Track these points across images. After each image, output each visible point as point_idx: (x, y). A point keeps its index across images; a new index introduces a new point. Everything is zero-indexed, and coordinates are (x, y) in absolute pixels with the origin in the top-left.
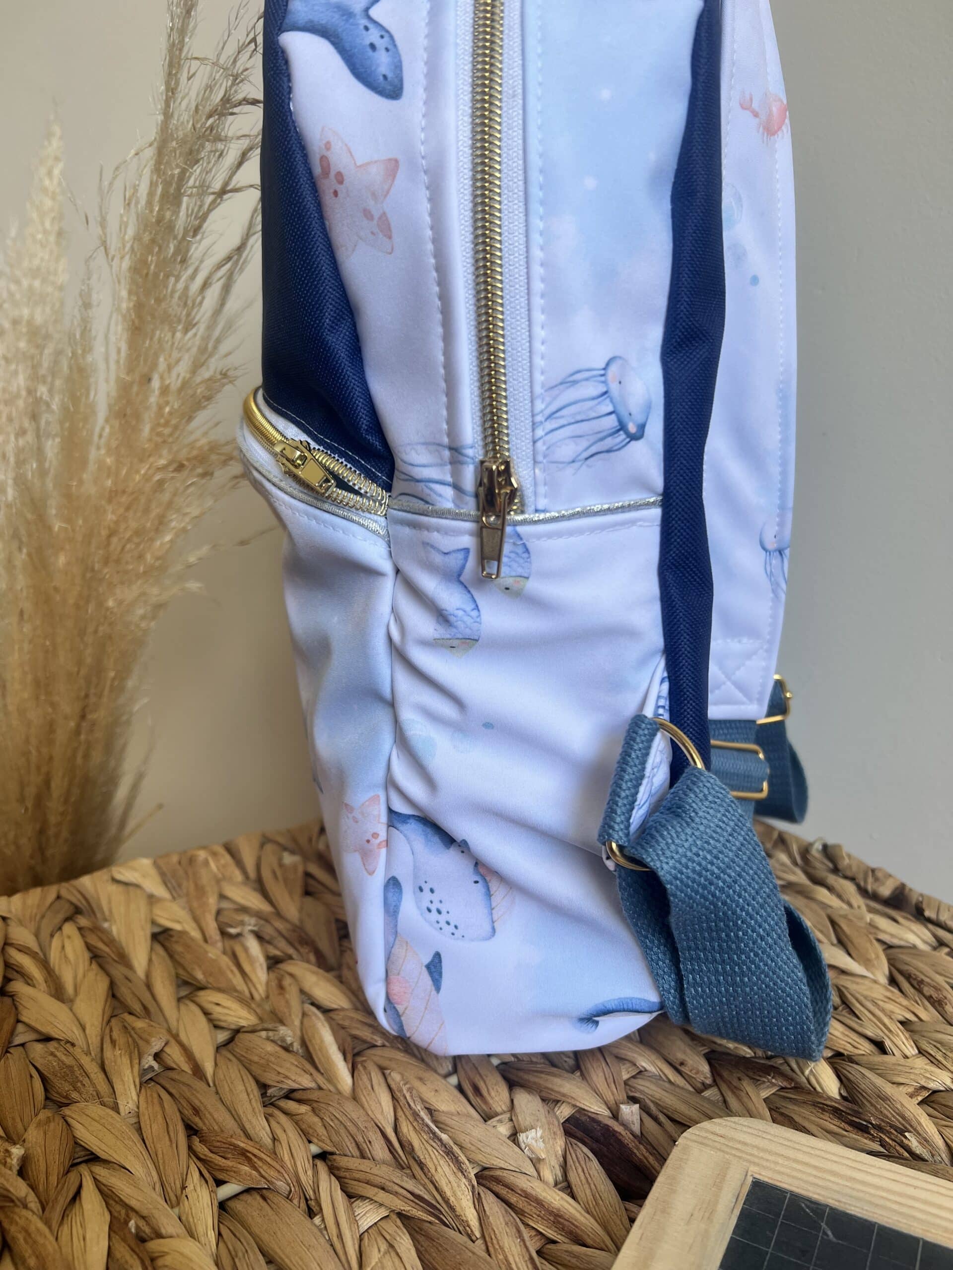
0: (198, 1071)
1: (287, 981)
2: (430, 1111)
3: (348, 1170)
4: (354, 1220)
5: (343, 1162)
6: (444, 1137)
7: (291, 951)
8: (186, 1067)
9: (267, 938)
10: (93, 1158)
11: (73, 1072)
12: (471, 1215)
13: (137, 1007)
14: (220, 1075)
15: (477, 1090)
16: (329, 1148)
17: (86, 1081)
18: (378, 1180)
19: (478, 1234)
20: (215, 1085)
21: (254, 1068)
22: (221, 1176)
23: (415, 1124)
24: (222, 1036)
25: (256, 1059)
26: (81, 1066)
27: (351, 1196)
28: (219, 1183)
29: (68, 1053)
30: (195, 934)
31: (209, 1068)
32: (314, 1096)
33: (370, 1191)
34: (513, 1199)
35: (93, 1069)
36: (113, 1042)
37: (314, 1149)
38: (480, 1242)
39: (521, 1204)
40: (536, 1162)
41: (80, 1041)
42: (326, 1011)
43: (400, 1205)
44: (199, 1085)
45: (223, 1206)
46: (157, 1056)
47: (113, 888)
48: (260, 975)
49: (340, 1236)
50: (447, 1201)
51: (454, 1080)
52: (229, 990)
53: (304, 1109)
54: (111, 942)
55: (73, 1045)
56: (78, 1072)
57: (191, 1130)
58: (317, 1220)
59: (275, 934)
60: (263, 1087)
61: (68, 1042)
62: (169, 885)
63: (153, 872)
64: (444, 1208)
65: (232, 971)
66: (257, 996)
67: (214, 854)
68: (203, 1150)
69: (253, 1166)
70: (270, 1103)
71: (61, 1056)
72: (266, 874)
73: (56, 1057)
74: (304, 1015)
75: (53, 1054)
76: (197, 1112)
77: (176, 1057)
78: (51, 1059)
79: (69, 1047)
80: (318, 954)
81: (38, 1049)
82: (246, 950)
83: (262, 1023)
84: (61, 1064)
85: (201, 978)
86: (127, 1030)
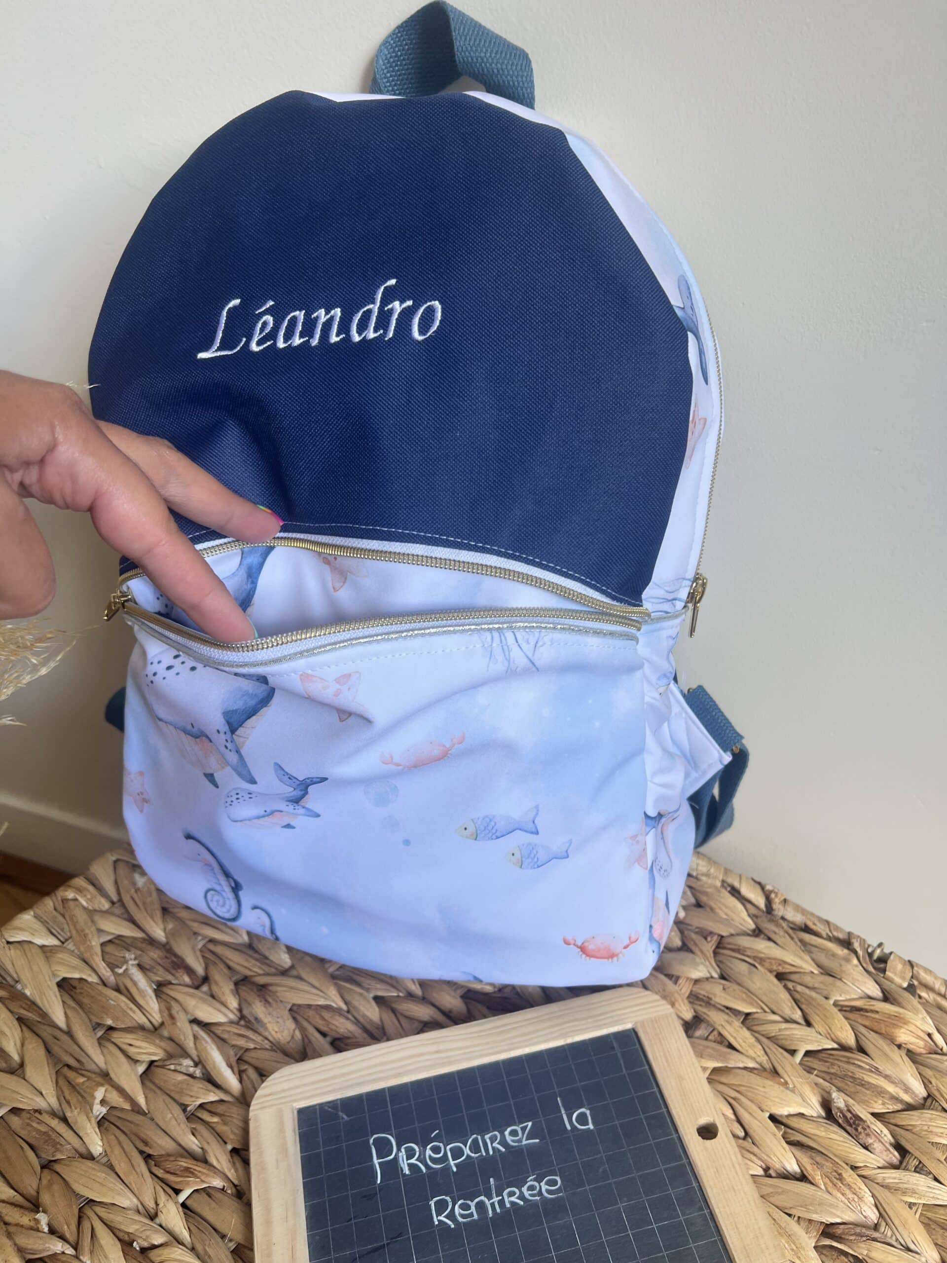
0: (135, 1106)
8: (127, 1106)
9: (146, 966)
10: (91, 1202)
11: (49, 1136)
13: (72, 1062)
14: (152, 1107)
17: (63, 1142)
20: (149, 1113)
21: (174, 1095)
22: (177, 1187)
24: (141, 1069)
25: (172, 1088)
26: (54, 1130)
28: (177, 1192)
29: (41, 1122)
30: (93, 979)
31: (141, 1100)
32: (220, 1108)
35: (62, 1128)
36: (68, 1103)
37: (229, 1147)
41: (43, 1106)
42: (207, 1027)
44: (138, 1118)
45: (184, 1205)
46: (103, 1102)
47: (12, 952)
48: (153, 1005)
52: (136, 1030)
53: (215, 1119)
54: (31, 1005)
55: (40, 1112)
56: (54, 1135)
57: (147, 1157)
59: (154, 964)
60: (184, 1107)
61: (36, 1111)
62: (54, 932)
63: (37, 925)
65: (131, 1009)
66: (156, 1024)
67: (79, 890)
68: (160, 1173)
69: (196, 1177)
70: (191, 1117)
71: (35, 1125)
72: (127, 899)
73: (32, 1126)
74: (195, 1037)
75: (28, 1124)
76: (146, 1143)
77: (116, 1099)
78: (29, 1128)
79: (37, 1115)
80: (190, 971)
81: (15, 1122)
82: (135, 983)
83: (170, 1056)
84: (38, 1131)
85: (109, 1022)
86: (73, 1088)
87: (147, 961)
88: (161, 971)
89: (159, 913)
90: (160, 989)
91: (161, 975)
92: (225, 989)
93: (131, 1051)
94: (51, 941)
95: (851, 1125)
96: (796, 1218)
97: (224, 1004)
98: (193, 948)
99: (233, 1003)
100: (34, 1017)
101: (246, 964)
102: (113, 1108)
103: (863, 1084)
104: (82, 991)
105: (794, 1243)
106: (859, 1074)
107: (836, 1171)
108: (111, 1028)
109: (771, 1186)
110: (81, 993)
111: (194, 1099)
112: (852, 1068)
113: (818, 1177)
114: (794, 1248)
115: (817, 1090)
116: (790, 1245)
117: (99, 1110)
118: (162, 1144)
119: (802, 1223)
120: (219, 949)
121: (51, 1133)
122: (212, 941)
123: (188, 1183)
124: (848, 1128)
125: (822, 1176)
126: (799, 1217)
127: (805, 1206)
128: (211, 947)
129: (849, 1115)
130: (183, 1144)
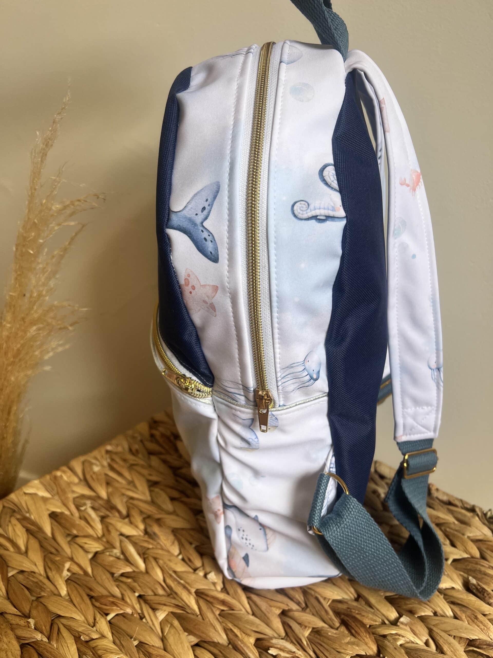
0: (86, 573)
1: (111, 528)
2: (175, 572)
3: (151, 600)
4: (156, 618)
5: (149, 598)
6: (182, 582)
7: (108, 513)
8: (81, 573)
9: (96, 508)
10: (59, 616)
11: (38, 584)
12: (195, 607)
13: (53, 551)
14: (95, 573)
15: (190, 560)
16: (142, 593)
17: (45, 586)
18: (163, 602)
19: (198, 613)
20: (93, 576)
21: (107, 568)
22: (107, 612)
24: (90, 556)
25: (107, 564)
26: (41, 581)
27: (154, 610)
28: (107, 614)
29: (34, 577)
30: (67, 513)
31: (89, 570)
32: (133, 575)
33: (161, 607)
34: (208, 599)
35: (46, 581)
36: (50, 569)
37: (137, 594)
38: (200, 616)
39: (211, 600)
40: (214, 584)
41: (36, 570)
42: (128, 537)
43: (171, 609)
44: (88, 578)
45: (110, 622)
46: (69, 570)
47: (26, 498)
48: (99, 526)
49: (153, 624)
50: (186, 604)
51: (180, 557)
52: (88, 536)
53: (129, 580)
54: (34, 523)
55: (34, 573)
56: (41, 584)
57: (91, 597)
58: (144, 620)
59: (99, 506)
60: (112, 574)
62: (48, 490)
63: (40, 486)
64: (186, 607)
65: (87, 527)
66: (100, 536)
67: (64, 472)
68: (97, 604)
69: (118, 606)
70: (116, 580)
71: (31, 578)
72: (88, 477)
73: (29, 579)
74: (121, 541)
75: (28, 578)
76: (91, 589)
77: (76, 569)
78: (28, 580)
79: (33, 574)
80: (119, 512)
81: (20, 577)
82: (90, 516)
83: (106, 549)
84: (33, 581)
85: (75, 532)
86: (53, 562)
87: (96, 505)
88: (104, 510)
89: (104, 484)
90: (103, 519)
91: (103, 512)
92: (138, 520)
93: (86, 546)
94: (46, 495)
95: (480, 593)
96: (453, 637)
97: (137, 527)
98: (122, 501)
99: (142, 527)
100: (35, 528)
101: (150, 509)
102: (74, 574)
103: (486, 574)
105: (453, 647)
106: (483, 569)
107: (473, 614)
108: (76, 536)
109: (438, 620)
110: (61, 519)
111: (118, 570)
112: (479, 567)
113: (464, 617)
114: (453, 650)
115: (460, 577)
116: (450, 649)
117: (66, 574)
118: (100, 591)
119: (456, 639)
120: (135, 502)
121: (39, 582)
122: (132, 498)
123: (112, 610)
125: (465, 616)
127: (457, 629)
128: (131, 501)
129: (479, 587)
130: (111, 591)
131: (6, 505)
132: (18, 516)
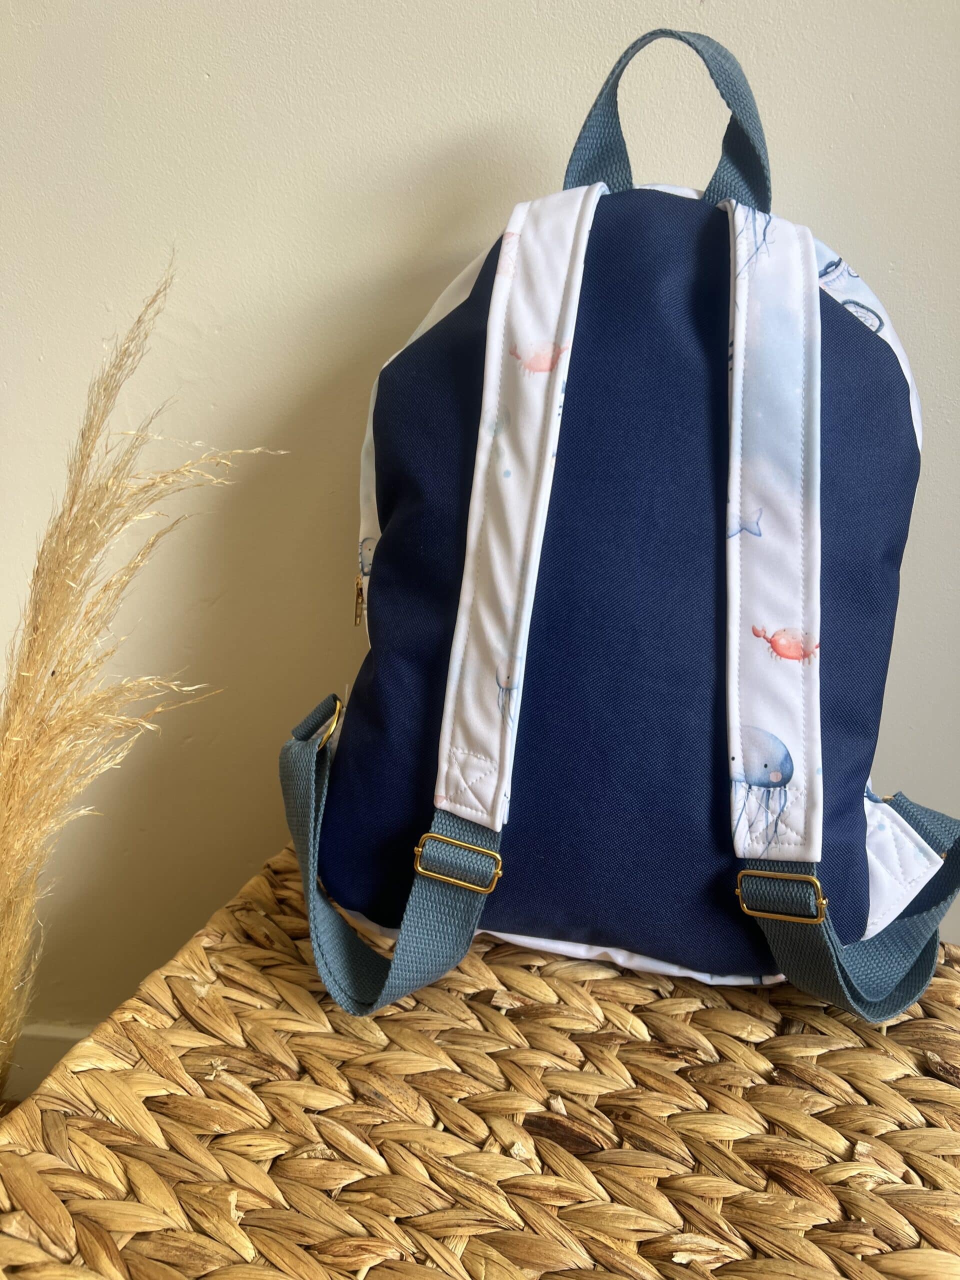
0: (274, 1204)
1: (284, 1103)
2: (448, 1158)
3: (427, 1224)
4: (452, 1253)
5: (421, 1220)
6: (471, 1174)
7: (266, 1075)
8: (267, 1206)
9: (238, 1070)
11: (193, 1250)
12: (514, 1216)
13: (189, 1176)
14: (294, 1199)
15: (463, 1129)
16: (403, 1215)
17: (207, 1252)
18: (453, 1222)
19: (522, 1224)
20: (291, 1206)
21: (312, 1183)
22: (351, 1268)
23: (449, 1174)
24: (266, 1167)
25: (311, 1176)
26: (194, 1244)
27: (441, 1239)
28: (354, 1272)
29: (176, 1240)
30: (181, 1092)
31: (278, 1196)
32: (372, 1184)
33: (452, 1231)
34: (531, 1194)
35: (202, 1240)
36: (197, 1212)
37: (393, 1219)
38: (526, 1229)
39: (537, 1194)
40: (527, 1162)
41: (173, 1225)
42: (327, 1114)
43: (474, 1231)
44: (283, 1213)
46: (238, 1207)
47: (82, 1081)
48: (259, 1106)
49: (452, 1267)
50: (496, 1214)
51: (441, 1126)
52: (249, 1130)
53: (368, 1196)
54: (124, 1131)
55: (173, 1230)
56: (196, 1249)
57: (307, 1248)
58: (429, 1264)
59: (244, 1065)
60: (328, 1193)
61: (168, 1230)
64: (496, 1218)
65: (234, 1112)
66: (266, 1124)
67: (136, 1010)
68: (328, 1259)
69: (370, 1252)
70: (340, 1202)
71: (172, 1243)
72: (192, 1011)
73: (168, 1245)
74: (317, 1125)
75: (163, 1244)
76: (303, 1234)
77: (252, 1201)
78: (166, 1249)
79: (170, 1233)
80: (285, 1067)
81: (145, 1247)
82: (230, 1088)
83: (296, 1147)
84: (177, 1249)
85: (217, 1128)
86: (202, 1199)
87: (235, 1064)
88: (255, 1071)
89: (232, 1019)
90: (259, 1088)
91: (254, 1075)
92: (332, 1074)
93: (252, 1151)
94: (119, 1064)
95: (952, 1075)
96: (941, 1157)
97: (334, 1089)
98: (280, 1043)
99: (344, 1087)
100: (128, 1140)
101: (342, 1048)
102: (247, 1212)
103: (947, 1042)
104: (176, 1105)
105: (950, 1176)
106: (939, 1034)
107: (956, 1113)
108: (219, 1136)
109: (910, 1136)
110: (176, 1107)
111: (338, 1181)
112: (932, 1031)
113: (944, 1122)
114: (952, 1180)
115: (911, 1055)
116: (946, 1179)
117: (236, 1215)
118: (321, 1232)
119: (948, 1159)
120: (307, 1040)
121: (193, 1247)
122: (295, 1034)
123: (363, 1262)
124: (950, 1078)
125: (946, 1119)
126: (943, 1156)
127: (945, 1144)
128: (298, 1040)
129: (948, 1067)
130: (342, 1227)
131: (45, 1106)
132: (82, 1124)
